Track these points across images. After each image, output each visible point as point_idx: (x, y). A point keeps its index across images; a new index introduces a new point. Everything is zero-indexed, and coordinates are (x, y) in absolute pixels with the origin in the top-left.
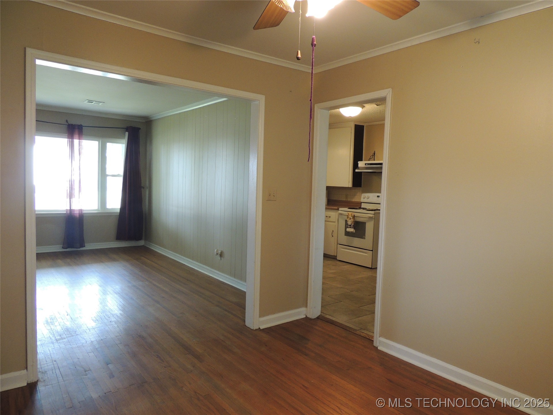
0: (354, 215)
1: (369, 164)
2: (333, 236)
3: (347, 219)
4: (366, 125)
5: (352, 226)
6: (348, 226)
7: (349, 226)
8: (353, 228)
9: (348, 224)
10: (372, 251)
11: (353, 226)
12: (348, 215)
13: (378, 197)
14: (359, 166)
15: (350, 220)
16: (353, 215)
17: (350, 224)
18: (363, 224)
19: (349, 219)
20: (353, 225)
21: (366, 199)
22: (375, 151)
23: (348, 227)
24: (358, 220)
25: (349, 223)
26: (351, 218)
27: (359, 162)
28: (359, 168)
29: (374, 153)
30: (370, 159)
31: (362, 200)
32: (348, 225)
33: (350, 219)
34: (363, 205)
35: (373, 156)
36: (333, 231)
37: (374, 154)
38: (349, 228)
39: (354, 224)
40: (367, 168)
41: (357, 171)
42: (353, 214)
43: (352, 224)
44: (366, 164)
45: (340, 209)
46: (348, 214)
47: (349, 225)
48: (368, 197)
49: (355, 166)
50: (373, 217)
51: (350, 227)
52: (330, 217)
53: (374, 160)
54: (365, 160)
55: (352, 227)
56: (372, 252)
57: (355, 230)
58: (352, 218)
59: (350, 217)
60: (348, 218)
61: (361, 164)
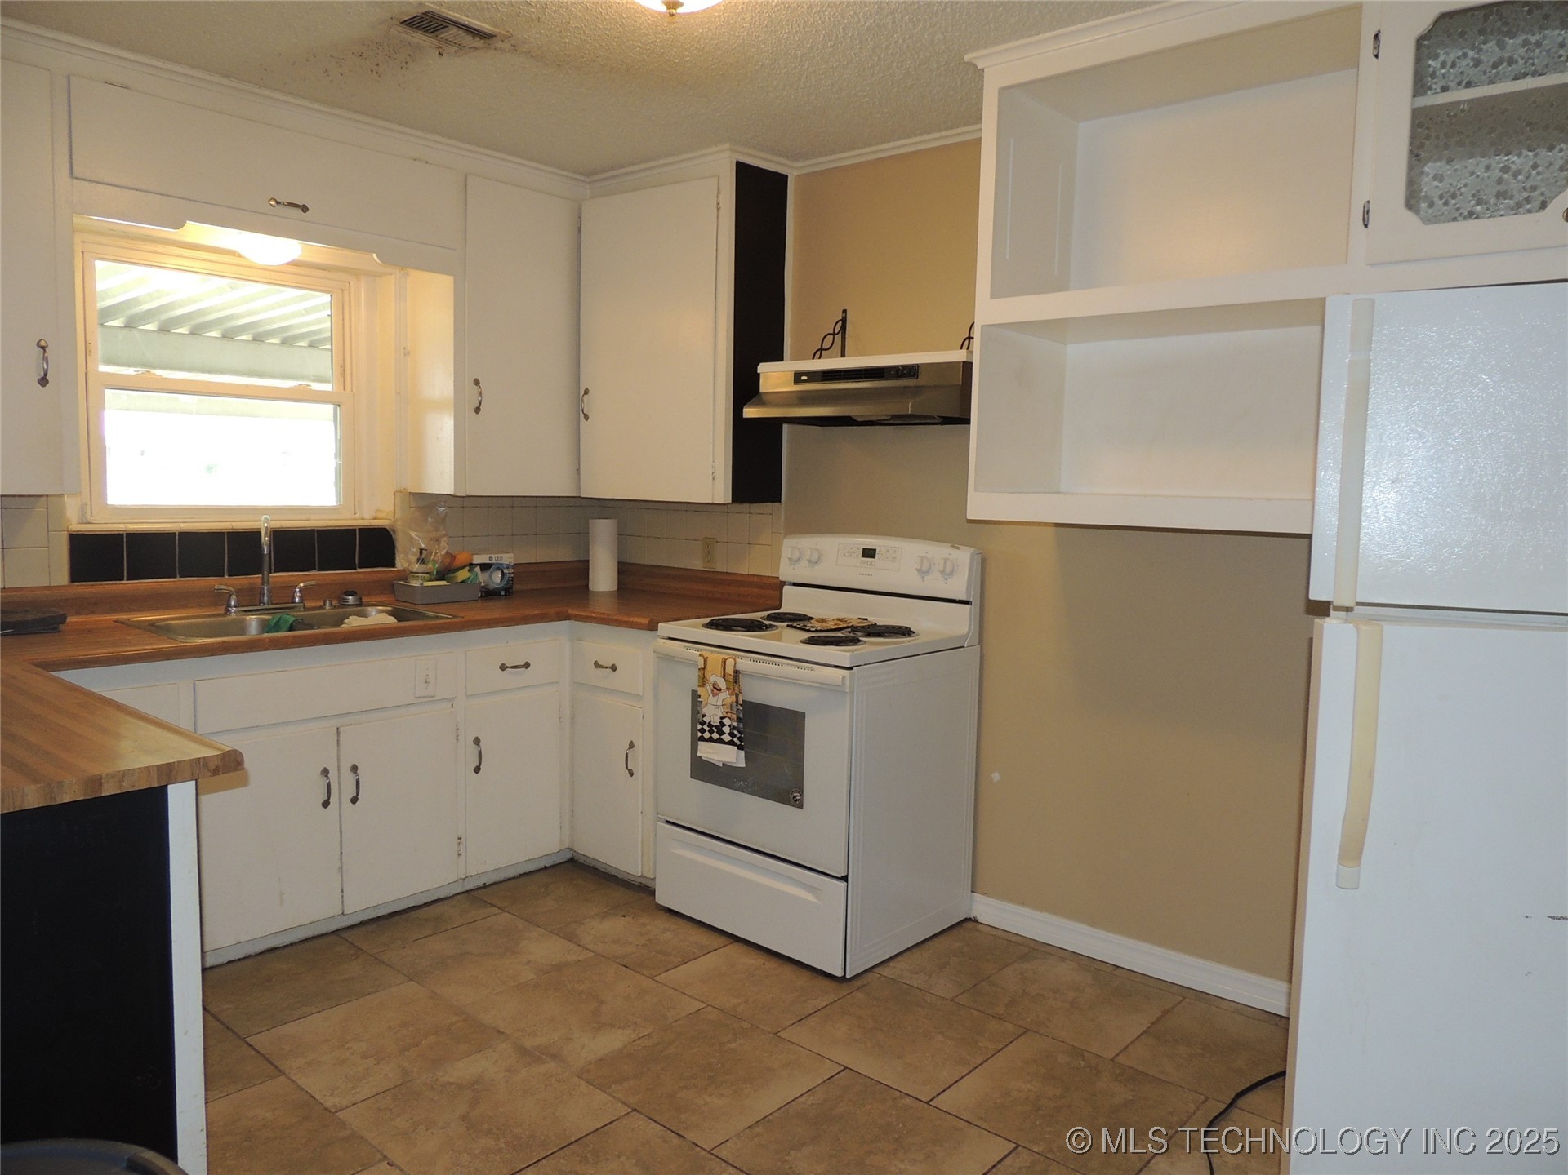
0: (736, 672)
1: (814, 376)
2: (631, 774)
3: (701, 691)
4: (796, 173)
5: (726, 729)
6: (705, 727)
7: (711, 732)
8: (731, 743)
9: (707, 719)
10: (845, 879)
11: (732, 734)
12: (704, 669)
13: (869, 553)
14: (765, 386)
15: (715, 695)
16: (730, 670)
17: (716, 722)
18: (793, 721)
19: (709, 688)
20: (732, 728)
21: (804, 563)
22: (845, 311)
23: (707, 735)
24: (757, 693)
25: (713, 711)
26: (722, 684)
27: (762, 368)
28: (764, 398)
29: (844, 321)
30: (821, 350)
31: (786, 572)
32: (703, 723)
33: (716, 689)
34: (793, 601)
35: (838, 338)
36: (631, 745)
37: (844, 328)
38: (711, 740)
39: (739, 720)
40: (804, 399)
41: (749, 412)
42: (730, 663)
43: (726, 721)
44: (798, 377)
45: (665, 628)
46: (705, 660)
47: (710, 725)
48: (815, 557)
49: (745, 387)
50: (844, 684)
51: (715, 736)
52: (614, 668)
53: (843, 355)
54: (797, 357)
55: (726, 738)
56: (843, 884)
57: (742, 753)
58: (728, 689)
59: (712, 679)
60: (703, 681)
61: (774, 376)
